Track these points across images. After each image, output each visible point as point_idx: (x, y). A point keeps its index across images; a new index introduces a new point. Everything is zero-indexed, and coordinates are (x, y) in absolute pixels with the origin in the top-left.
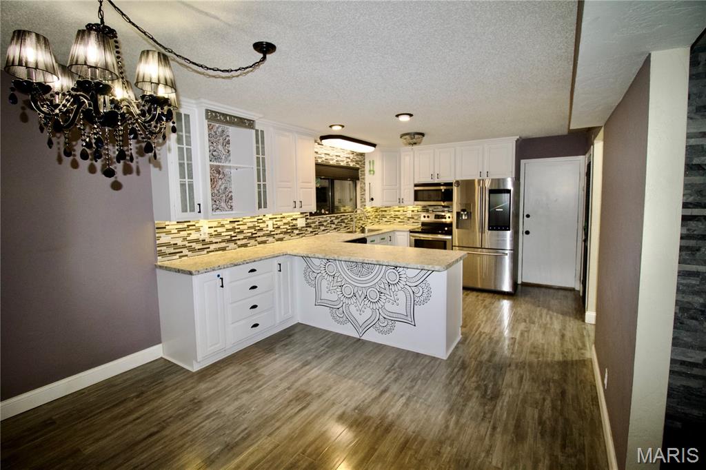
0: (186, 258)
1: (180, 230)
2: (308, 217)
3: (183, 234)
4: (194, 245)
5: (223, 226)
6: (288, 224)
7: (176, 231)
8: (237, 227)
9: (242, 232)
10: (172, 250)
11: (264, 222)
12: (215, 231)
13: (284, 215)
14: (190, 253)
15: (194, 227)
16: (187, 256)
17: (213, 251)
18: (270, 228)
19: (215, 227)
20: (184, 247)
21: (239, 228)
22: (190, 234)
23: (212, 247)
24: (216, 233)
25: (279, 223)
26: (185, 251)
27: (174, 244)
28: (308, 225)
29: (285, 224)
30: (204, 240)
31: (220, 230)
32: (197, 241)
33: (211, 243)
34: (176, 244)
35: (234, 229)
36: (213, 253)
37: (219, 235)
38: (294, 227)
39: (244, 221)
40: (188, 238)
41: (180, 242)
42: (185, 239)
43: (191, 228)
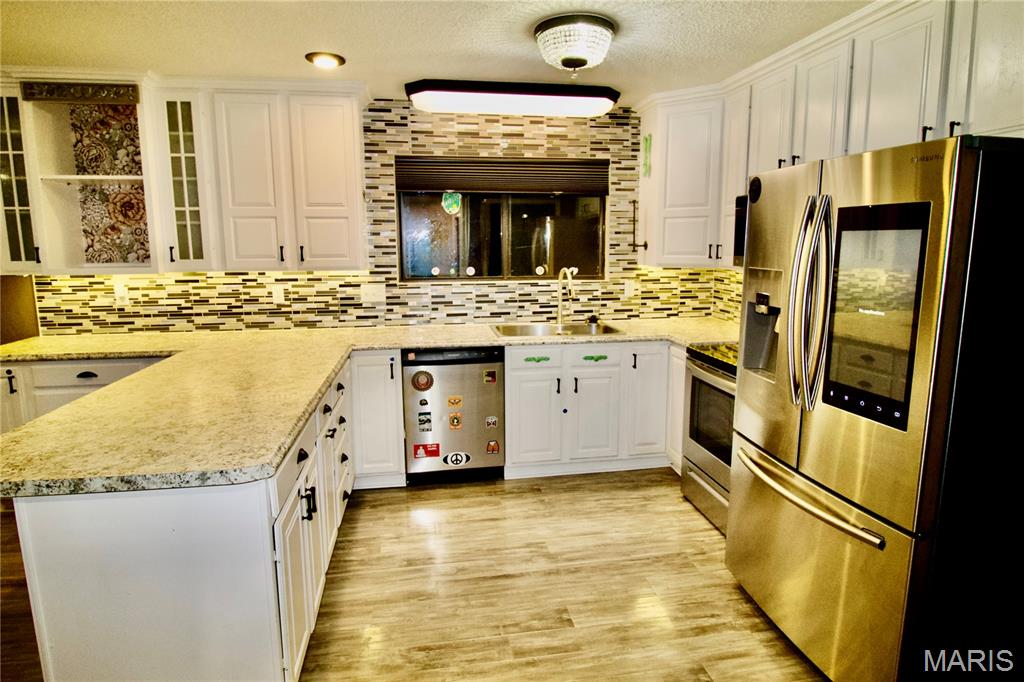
0: (88, 334)
1: (76, 290)
2: (397, 282)
3: (81, 295)
4: (103, 315)
5: (160, 287)
6: (332, 293)
7: (70, 290)
8: (192, 291)
9: (205, 301)
10: (64, 320)
11: (261, 286)
12: (144, 296)
13: (317, 274)
14: (98, 327)
15: (101, 286)
16: (90, 331)
17: (141, 330)
18: (279, 298)
19: (144, 289)
20: (85, 316)
21: (198, 294)
22: (96, 297)
23: (139, 322)
24: (146, 299)
25: (303, 291)
26: (87, 324)
27: (67, 311)
28: (393, 301)
29: (319, 294)
30: (123, 310)
31: (153, 294)
32: (109, 310)
33: (137, 315)
34: (71, 311)
35: (185, 295)
36: (140, 333)
37: (153, 302)
38: (349, 303)
39: (210, 281)
40: (92, 304)
41: (77, 309)
42: (85, 304)
43: (95, 286)
